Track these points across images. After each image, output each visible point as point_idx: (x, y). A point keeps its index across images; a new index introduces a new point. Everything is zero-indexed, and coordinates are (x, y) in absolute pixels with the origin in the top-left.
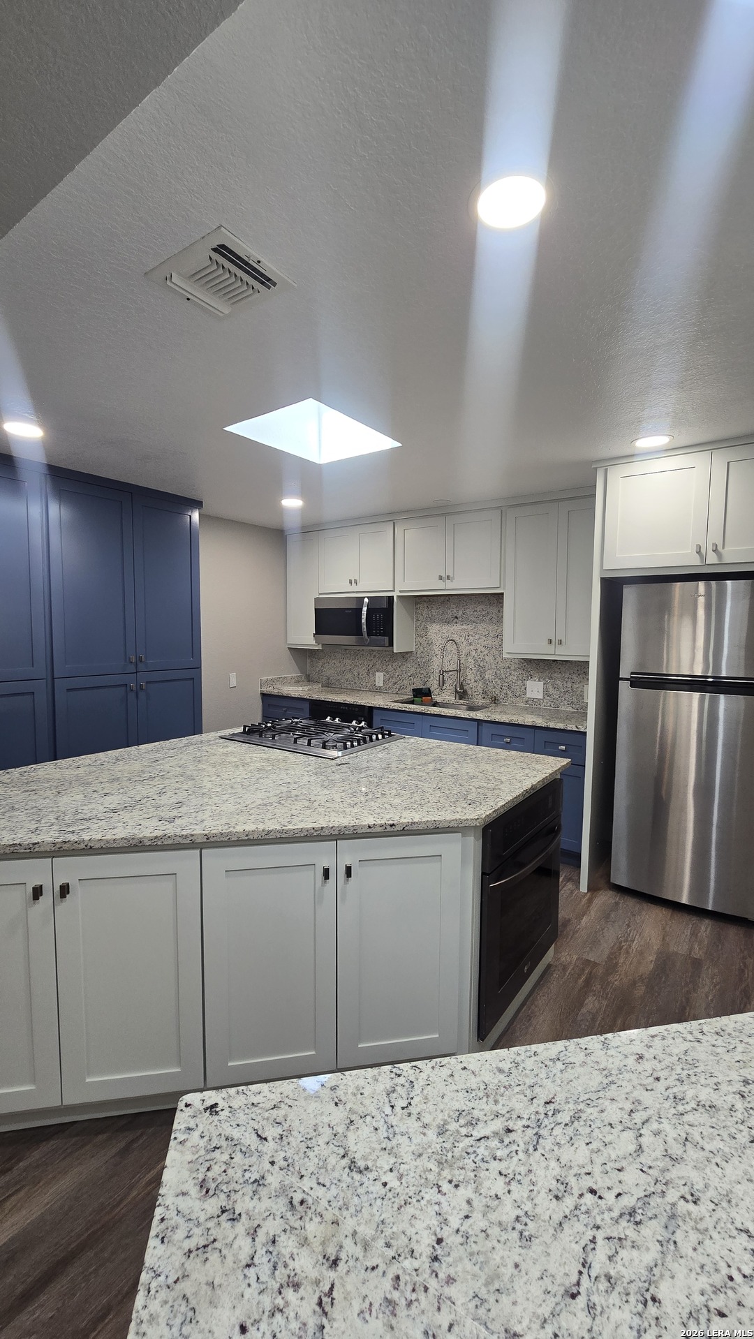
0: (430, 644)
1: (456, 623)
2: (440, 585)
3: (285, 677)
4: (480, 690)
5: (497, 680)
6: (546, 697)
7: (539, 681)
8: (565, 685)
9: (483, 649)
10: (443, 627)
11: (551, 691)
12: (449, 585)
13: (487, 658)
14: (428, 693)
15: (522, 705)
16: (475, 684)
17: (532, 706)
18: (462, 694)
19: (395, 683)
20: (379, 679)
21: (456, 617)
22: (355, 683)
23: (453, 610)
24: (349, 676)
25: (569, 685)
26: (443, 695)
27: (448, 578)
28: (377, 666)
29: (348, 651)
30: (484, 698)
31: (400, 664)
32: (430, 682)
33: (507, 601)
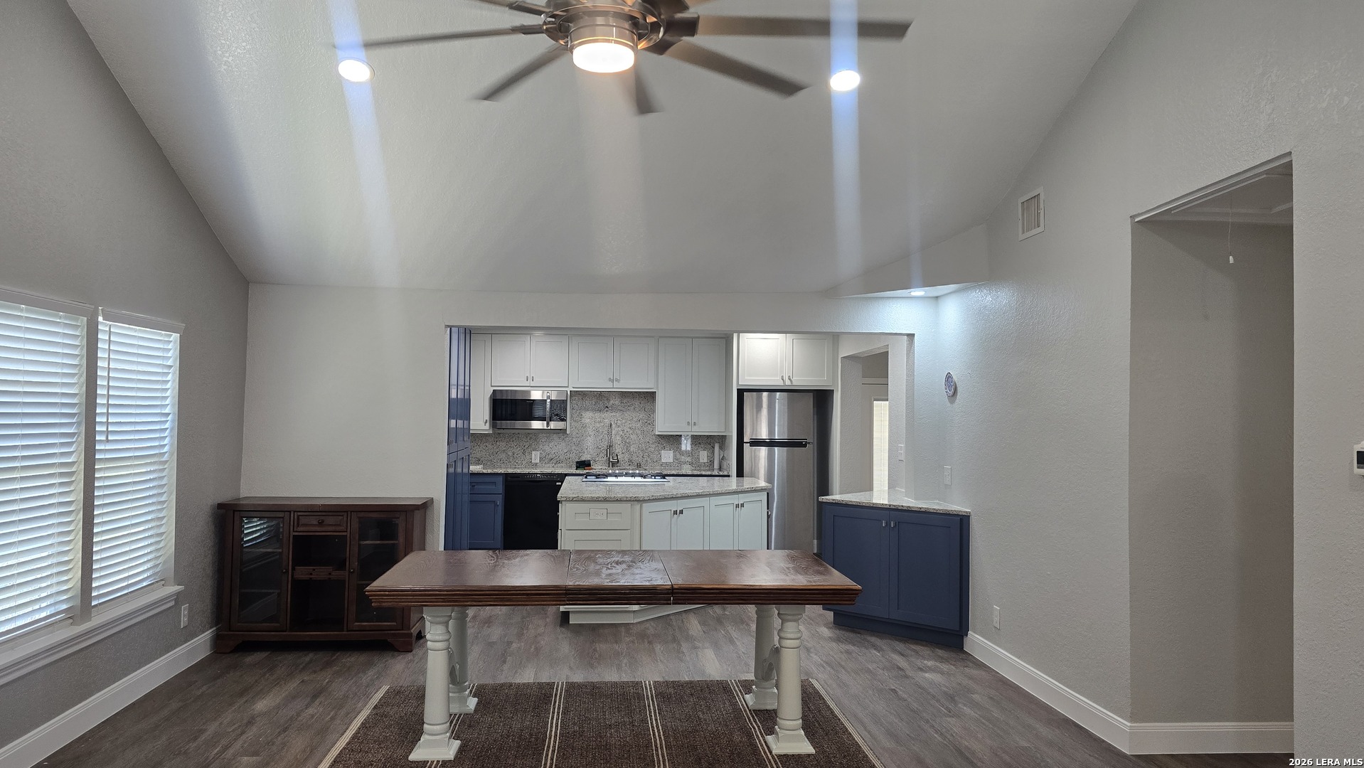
0: (584, 427)
1: (605, 411)
2: (609, 385)
4: (627, 460)
6: (675, 461)
7: (670, 450)
9: (629, 430)
10: (596, 415)
11: (678, 456)
12: (616, 385)
13: (631, 436)
14: (588, 464)
15: (658, 467)
16: (622, 455)
17: (665, 466)
18: (616, 463)
19: (551, 459)
20: (535, 455)
21: (608, 408)
22: (509, 462)
23: (606, 403)
26: (597, 465)
27: (616, 380)
28: (533, 446)
30: (630, 464)
31: (556, 444)
32: (585, 457)
33: (659, 397)
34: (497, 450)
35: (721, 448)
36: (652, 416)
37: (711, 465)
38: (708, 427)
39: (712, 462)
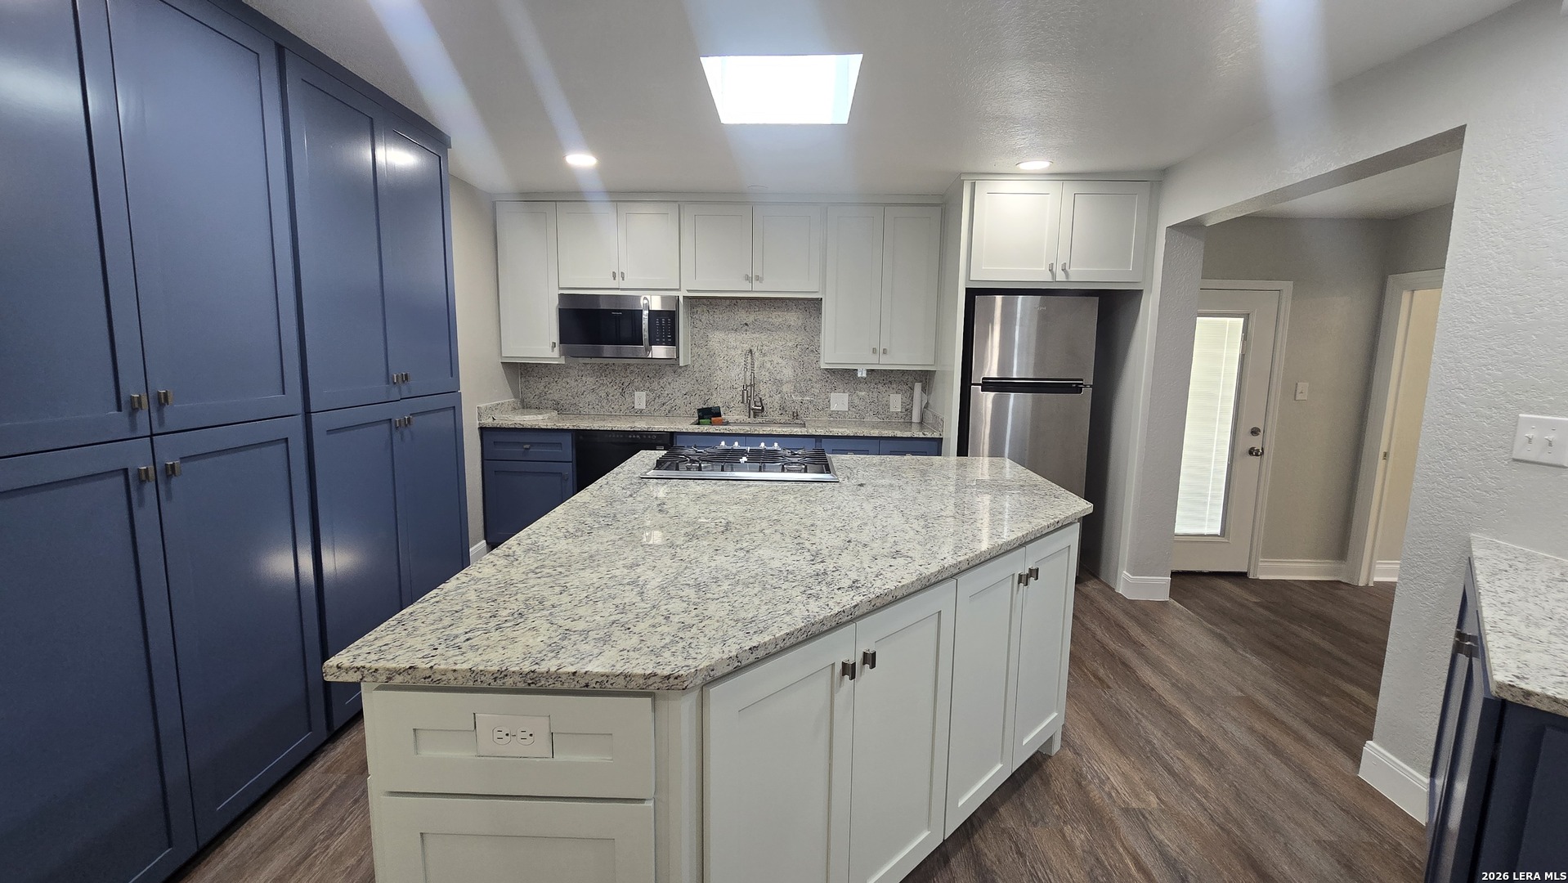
0: (712, 355)
1: (746, 330)
2: (747, 286)
3: (502, 403)
4: (777, 406)
5: (796, 394)
6: (851, 408)
7: (844, 392)
8: (871, 396)
9: (780, 360)
10: (729, 335)
11: (856, 401)
12: (757, 286)
13: (784, 370)
14: (715, 412)
15: (826, 418)
16: (770, 400)
17: (837, 417)
18: (759, 411)
19: (665, 403)
20: (640, 399)
21: (746, 324)
22: (602, 407)
23: (743, 316)
24: (591, 397)
25: (875, 395)
26: (730, 414)
27: (758, 278)
28: (636, 384)
30: (781, 414)
31: (670, 380)
32: (715, 401)
33: (826, 307)
34: (583, 389)
35: (924, 390)
36: (816, 338)
37: (907, 415)
38: (903, 358)
39: (908, 411)
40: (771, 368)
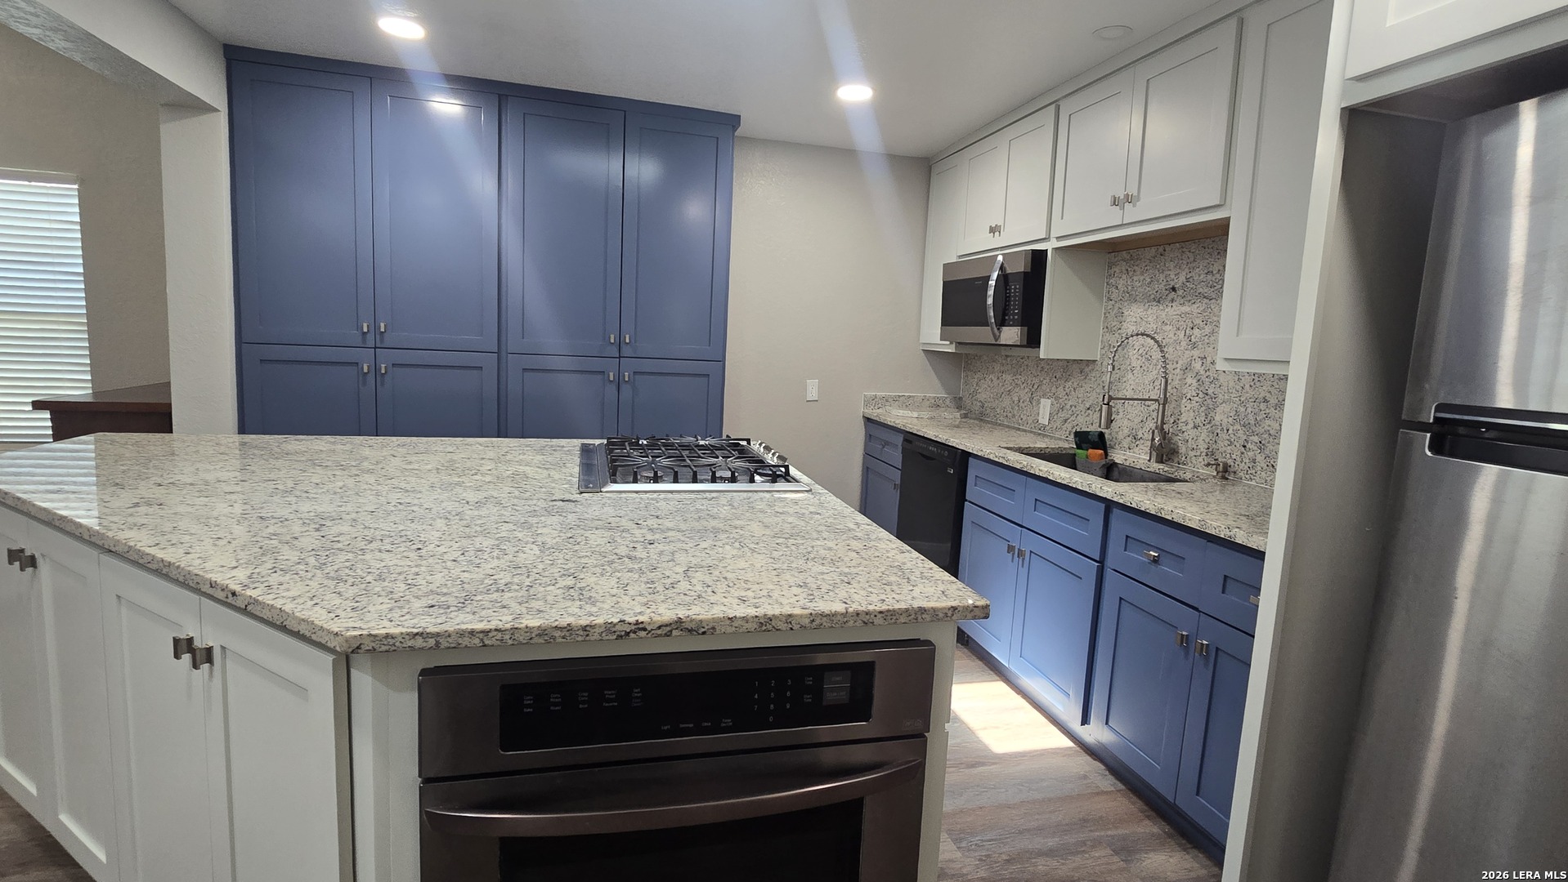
0: (1124, 347)
1: (1172, 301)
2: (1114, 216)
3: (910, 396)
5: (1237, 427)
10: (1150, 311)
12: (1131, 213)
14: (1098, 442)
16: (1193, 433)
18: (1166, 451)
19: (1066, 421)
20: (1045, 407)
21: (1174, 289)
22: (1014, 416)
23: (1170, 273)
26: (1136, 450)
27: (1129, 200)
28: (1044, 387)
29: (1009, 359)
31: (1075, 384)
32: (1120, 425)
34: (1003, 389)
40: (1202, 372)
